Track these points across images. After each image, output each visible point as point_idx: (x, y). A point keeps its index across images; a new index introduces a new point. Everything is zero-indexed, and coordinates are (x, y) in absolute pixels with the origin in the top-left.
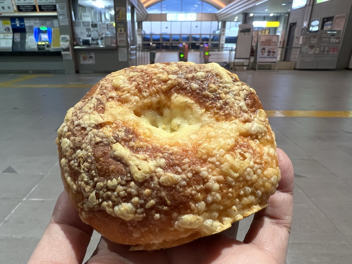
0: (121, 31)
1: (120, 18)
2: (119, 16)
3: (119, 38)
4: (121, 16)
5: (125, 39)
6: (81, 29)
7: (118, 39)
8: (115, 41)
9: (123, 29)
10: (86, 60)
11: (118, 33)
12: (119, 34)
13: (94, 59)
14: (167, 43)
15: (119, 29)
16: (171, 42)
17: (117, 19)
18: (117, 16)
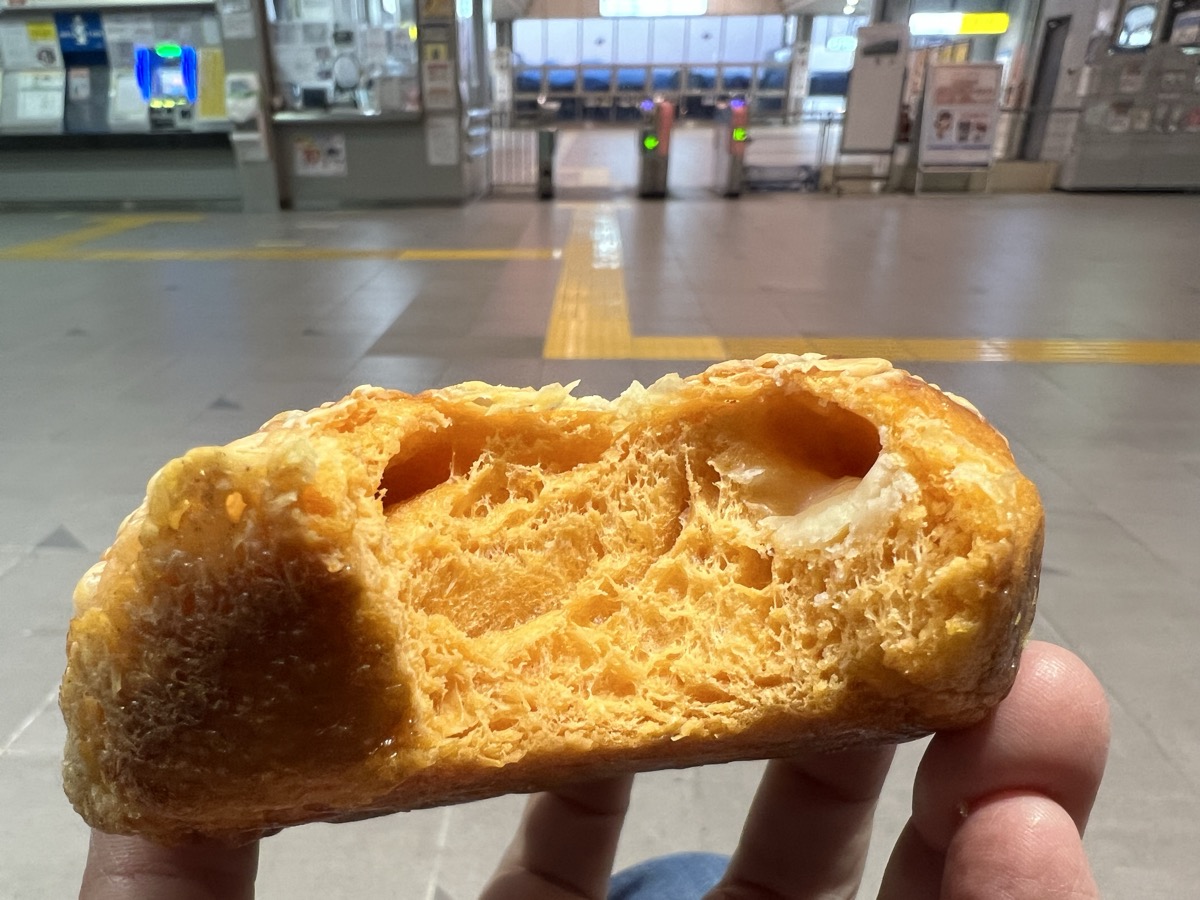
0: (436, 55)
1: (433, 8)
2: (429, 3)
3: (430, 80)
4: (435, 2)
5: (449, 85)
6: (298, 50)
7: (428, 85)
8: (413, 93)
9: (442, 49)
10: (315, 161)
11: (425, 65)
12: (429, 67)
13: (342, 157)
14: (600, 99)
15: (429, 49)
16: (613, 92)
17: (424, 13)
18: (423, 2)
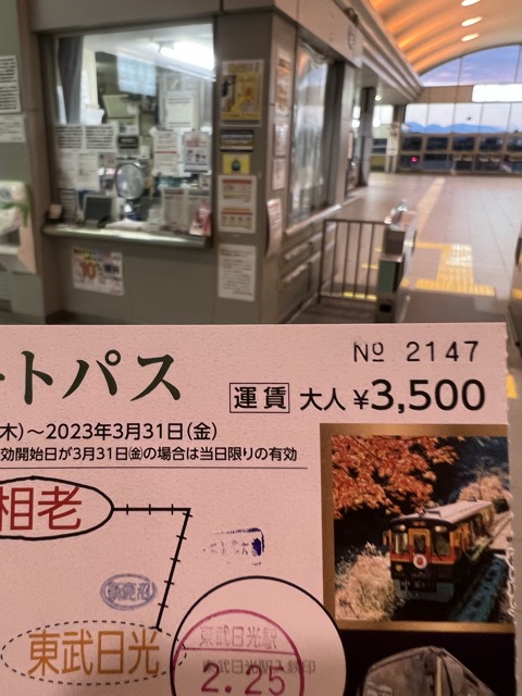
0: (236, 168)
1: (235, 109)
2: (231, 102)
3: (226, 197)
4: (240, 101)
5: (252, 205)
6: (81, 155)
7: (222, 203)
8: (205, 212)
9: (245, 160)
10: (92, 277)
11: (221, 178)
12: (225, 181)
13: (120, 275)
15: (228, 159)
17: (223, 115)
18: (223, 101)
